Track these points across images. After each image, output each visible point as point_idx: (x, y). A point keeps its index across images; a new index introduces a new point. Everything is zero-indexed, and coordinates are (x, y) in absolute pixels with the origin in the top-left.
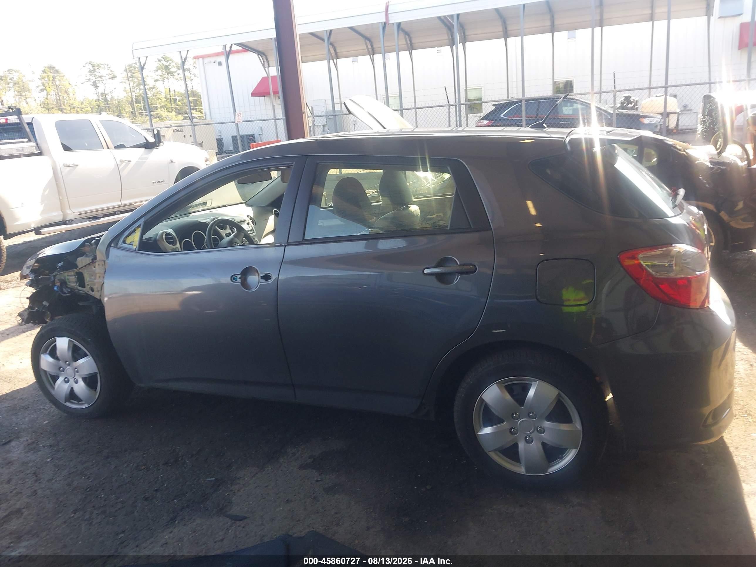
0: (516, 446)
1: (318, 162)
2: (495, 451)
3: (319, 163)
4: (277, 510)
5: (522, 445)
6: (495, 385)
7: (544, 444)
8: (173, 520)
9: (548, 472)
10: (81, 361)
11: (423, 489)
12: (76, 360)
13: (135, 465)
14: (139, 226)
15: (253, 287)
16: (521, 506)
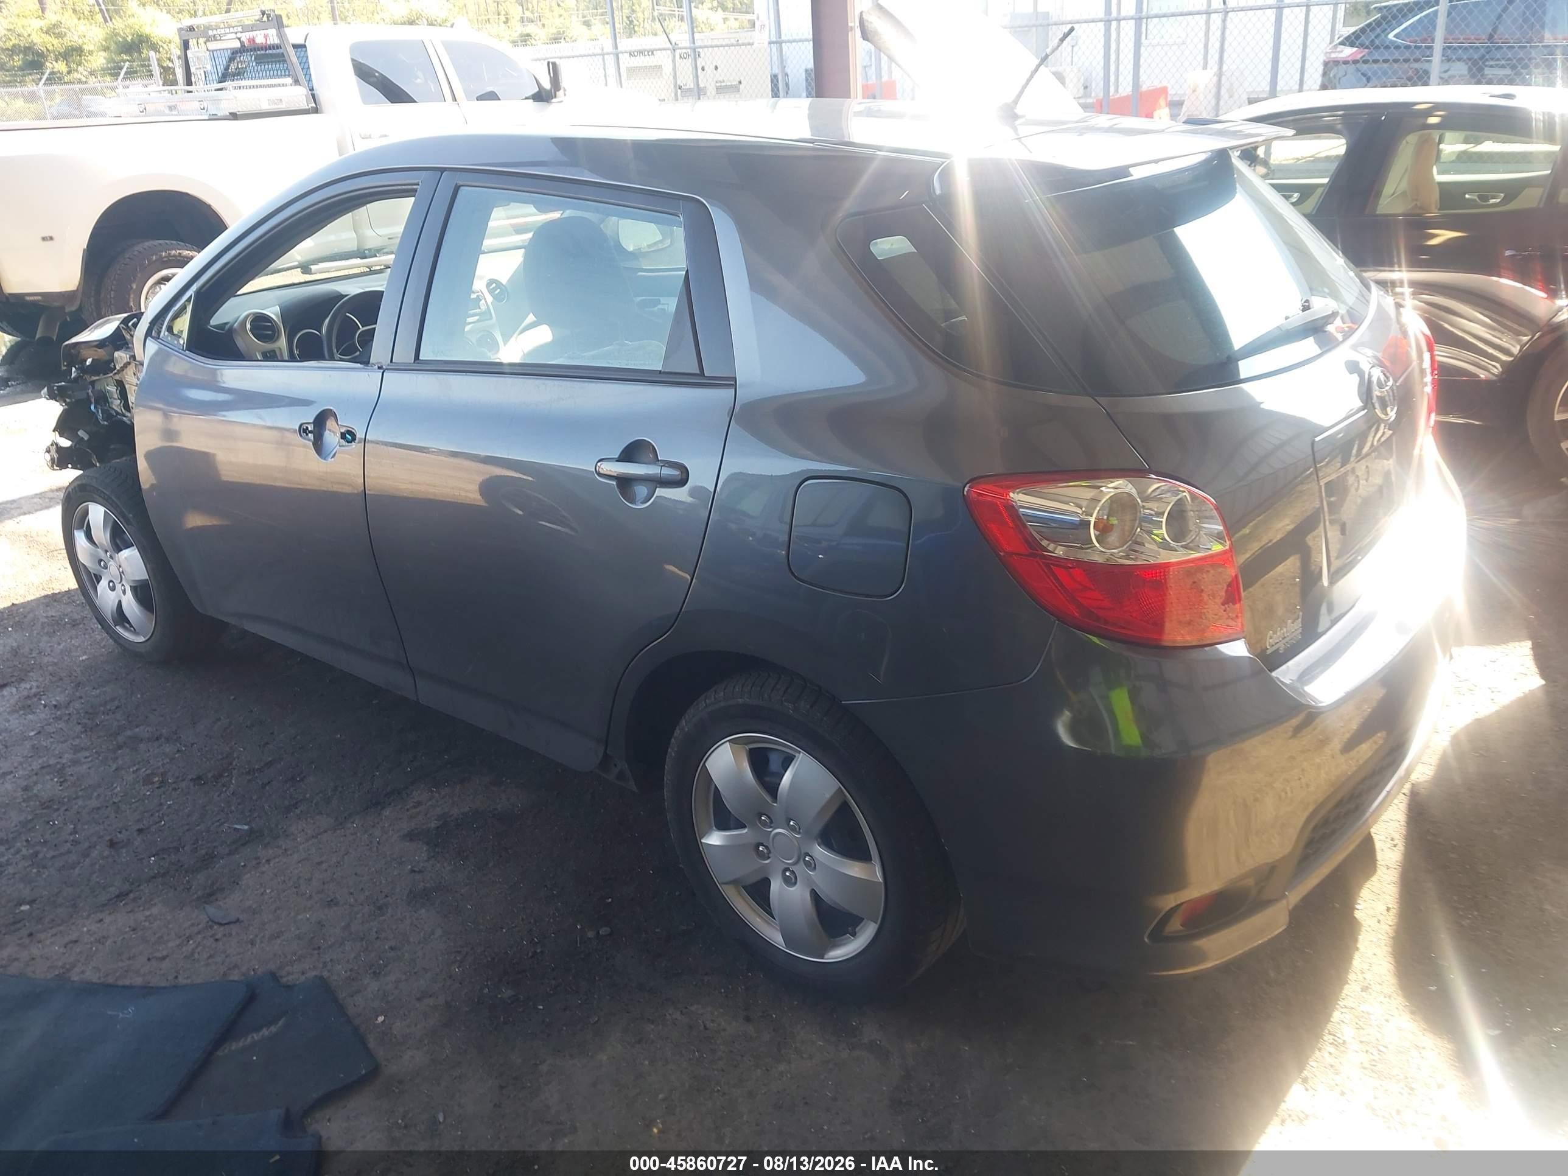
0: (766, 883)
1: (461, 183)
2: (735, 882)
3: (463, 186)
4: (300, 917)
5: (776, 886)
6: (728, 743)
7: (816, 897)
8: (121, 896)
9: (826, 957)
10: (125, 553)
11: (591, 934)
12: (119, 550)
13: (149, 772)
14: (189, 300)
15: (329, 454)
16: (748, 1019)
